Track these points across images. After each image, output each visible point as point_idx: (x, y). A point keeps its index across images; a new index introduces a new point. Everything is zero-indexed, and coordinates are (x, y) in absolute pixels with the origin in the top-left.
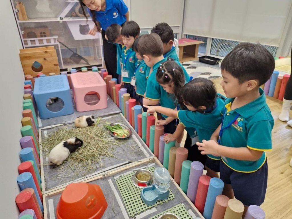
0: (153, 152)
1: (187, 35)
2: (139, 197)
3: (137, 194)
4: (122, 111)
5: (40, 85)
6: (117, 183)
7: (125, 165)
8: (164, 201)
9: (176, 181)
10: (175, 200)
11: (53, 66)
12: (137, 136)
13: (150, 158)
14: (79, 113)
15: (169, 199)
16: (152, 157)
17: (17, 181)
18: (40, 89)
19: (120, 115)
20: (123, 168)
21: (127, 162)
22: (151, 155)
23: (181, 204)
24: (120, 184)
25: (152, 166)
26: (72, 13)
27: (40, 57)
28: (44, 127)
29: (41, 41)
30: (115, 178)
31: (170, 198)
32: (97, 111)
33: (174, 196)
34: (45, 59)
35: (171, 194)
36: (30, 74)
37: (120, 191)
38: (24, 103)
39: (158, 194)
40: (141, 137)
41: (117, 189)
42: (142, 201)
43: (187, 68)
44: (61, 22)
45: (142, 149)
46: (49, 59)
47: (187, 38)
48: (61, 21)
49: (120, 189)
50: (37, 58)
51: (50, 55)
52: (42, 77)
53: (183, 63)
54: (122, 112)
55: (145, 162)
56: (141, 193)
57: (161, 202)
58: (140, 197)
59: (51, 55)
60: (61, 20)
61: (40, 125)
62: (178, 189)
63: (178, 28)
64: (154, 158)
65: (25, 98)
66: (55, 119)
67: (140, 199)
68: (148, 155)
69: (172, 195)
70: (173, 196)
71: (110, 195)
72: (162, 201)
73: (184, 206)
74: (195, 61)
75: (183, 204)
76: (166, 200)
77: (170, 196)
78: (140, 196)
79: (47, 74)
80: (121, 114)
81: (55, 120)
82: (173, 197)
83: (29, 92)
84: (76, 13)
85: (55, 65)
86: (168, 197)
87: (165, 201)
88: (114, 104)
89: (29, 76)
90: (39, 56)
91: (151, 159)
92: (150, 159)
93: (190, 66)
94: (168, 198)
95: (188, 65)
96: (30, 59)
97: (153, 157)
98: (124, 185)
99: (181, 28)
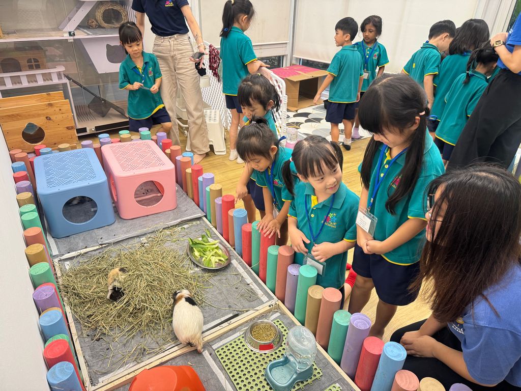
0: (274, 293)
1: (300, 59)
2: (263, 380)
3: (259, 375)
4: (206, 213)
5: (47, 173)
6: (220, 357)
7: (229, 322)
8: (305, 383)
9: (321, 344)
10: (323, 378)
11: (65, 131)
12: (240, 263)
13: (269, 303)
14: (125, 221)
15: (314, 378)
16: (273, 302)
17: (49, 383)
18: (49, 182)
19: (203, 221)
20: (226, 327)
21: (231, 315)
22: (270, 298)
23: (334, 385)
24: (226, 359)
25: (274, 319)
26: (90, 21)
27: (39, 115)
28: (63, 255)
29: (32, 78)
30: (214, 347)
31: (315, 375)
32: (159, 215)
33: (321, 373)
34: (48, 118)
35: (316, 369)
36: (19, 148)
37: (228, 371)
38: (21, 214)
39: (296, 372)
40: (250, 265)
41: (222, 369)
42: (269, 387)
43: (306, 121)
44: (71, 41)
45: (253, 287)
46: (56, 118)
47: (301, 64)
48: (71, 39)
49: (226, 368)
50: (34, 116)
51: (57, 109)
52: (46, 156)
53: (297, 111)
54: (206, 216)
55: (263, 313)
56: (266, 372)
57: (301, 385)
58: (265, 380)
59: (60, 110)
60: (72, 37)
61: (55, 252)
62: (325, 358)
63: (284, 46)
64: (277, 303)
65: (20, 203)
66: (82, 236)
67: (264, 383)
68: (265, 299)
69: (318, 370)
70: (320, 371)
71: (212, 382)
72: (302, 382)
73: (339, 387)
74: (317, 108)
75: (337, 385)
76: (310, 381)
77: (315, 372)
78: (264, 378)
79: (54, 145)
80: (204, 219)
81: (82, 238)
82: (319, 373)
83: (26, 189)
84: (97, 22)
85: (68, 128)
86: (312, 374)
87: (307, 383)
88: (189, 200)
89: (19, 154)
90: (36, 112)
91: (272, 306)
92: (270, 306)
93: (310, 117)
94: (312, 377)
95: (306, 115)
96: (19, 120)
97: (275, 301)
98: (232, 360)
99: (289, 47)
